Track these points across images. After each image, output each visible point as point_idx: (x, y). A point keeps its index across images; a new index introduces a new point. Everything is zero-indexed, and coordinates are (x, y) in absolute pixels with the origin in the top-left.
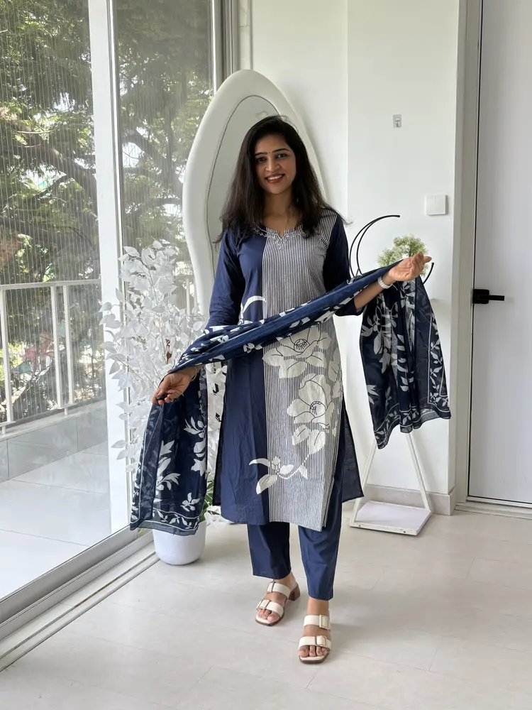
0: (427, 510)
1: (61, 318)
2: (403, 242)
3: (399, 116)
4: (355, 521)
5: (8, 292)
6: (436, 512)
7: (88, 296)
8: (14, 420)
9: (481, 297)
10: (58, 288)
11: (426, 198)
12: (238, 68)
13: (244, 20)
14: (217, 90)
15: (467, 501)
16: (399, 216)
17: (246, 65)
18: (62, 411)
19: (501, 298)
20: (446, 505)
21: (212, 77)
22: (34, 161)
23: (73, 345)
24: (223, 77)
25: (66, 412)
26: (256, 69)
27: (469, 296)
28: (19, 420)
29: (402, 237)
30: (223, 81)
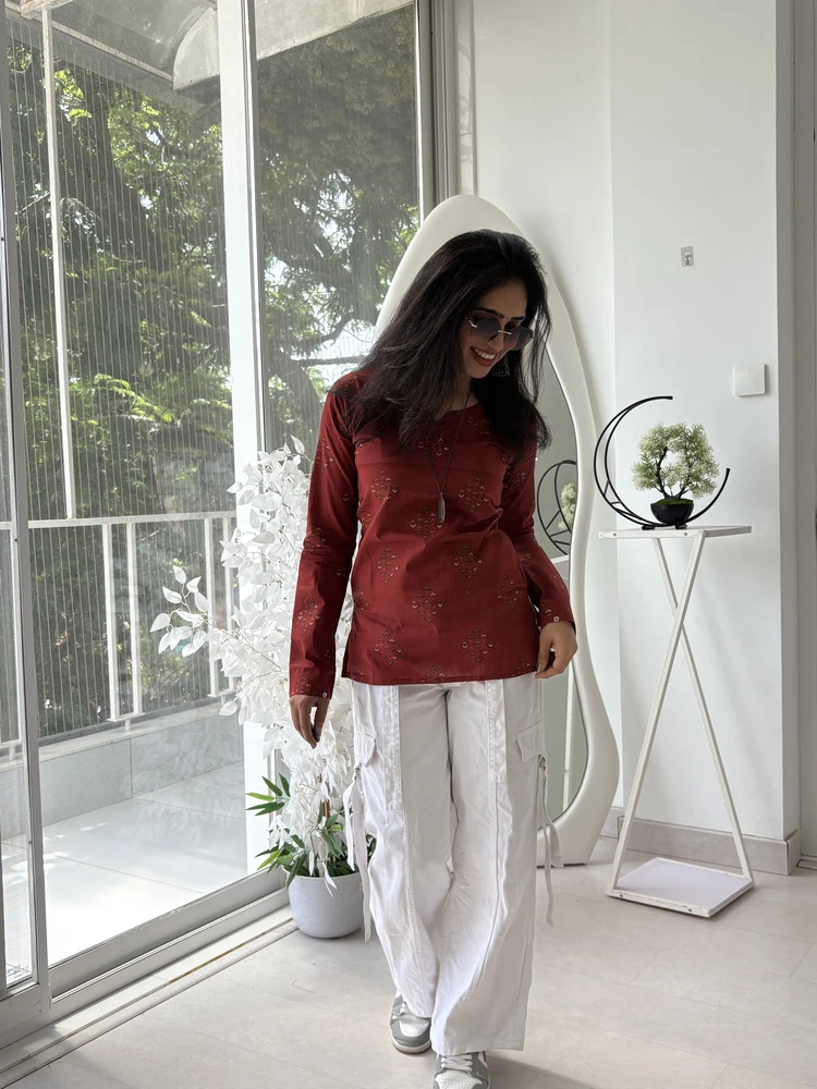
3: (690, 249)
4: (615, 888)
8: (143, 712)
11: (734, 370)
12: (457, 191)
16: (671, 398)
20: (780, 860)
26: (483, 195)
30: (434, 206)
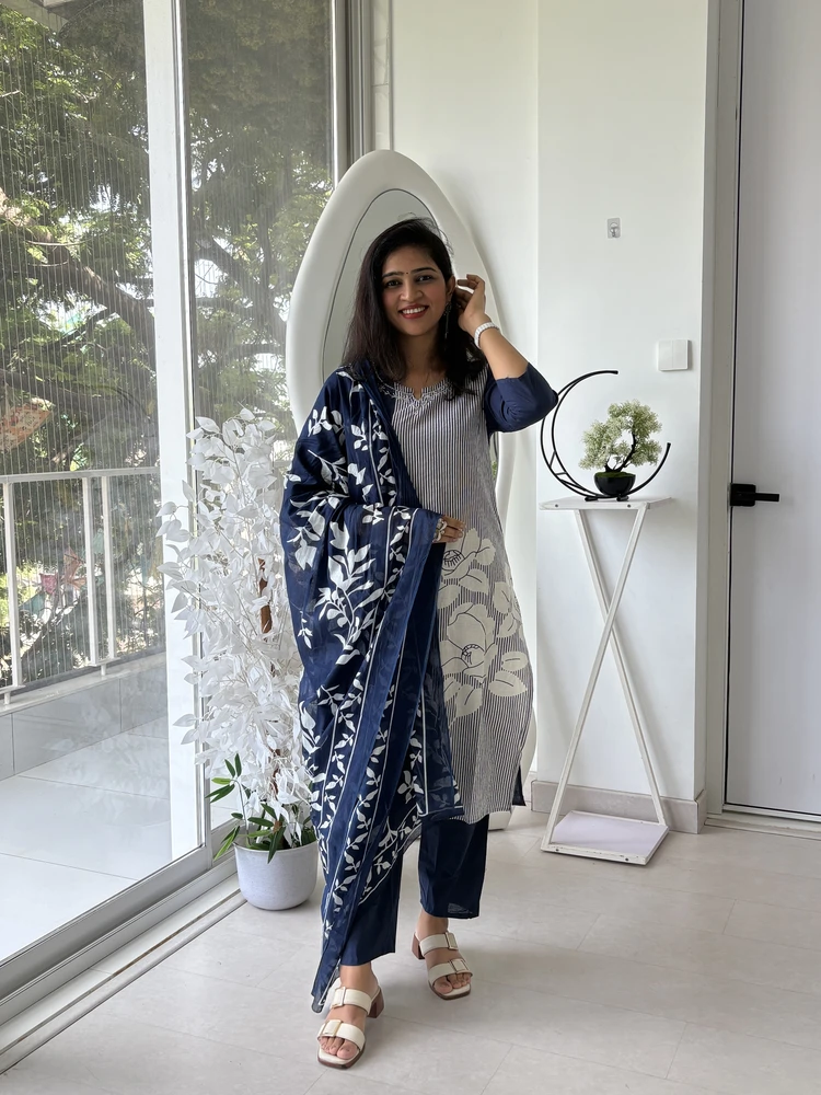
0: (662, 826)
1: (97, 526)
2: (624, 412)
3: (617, 221)
4: (550, 843)
5: (16, 486)
6: (675, 829)
7: (140, 493)
8: (24, 683)
9: (743, 495)
10: (93, 480)
11: (657, 346)
12: (372, 148)
13: (381, 75)
14: (339, 180)
15: (724, 811)
16: (616, 372)
17: (383, 143)
18: (99, 668)
19: (775, 498)
20: (691, 818)
21: (331, 162)
22: (60, 288)
23: (116, 568)
24: (348, 160)
25: (103, 672)
26: (398, 149)
27: (725, 495)
28: (31, 683)
29: (620, 404)
30: (349, 166)
